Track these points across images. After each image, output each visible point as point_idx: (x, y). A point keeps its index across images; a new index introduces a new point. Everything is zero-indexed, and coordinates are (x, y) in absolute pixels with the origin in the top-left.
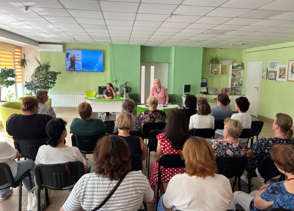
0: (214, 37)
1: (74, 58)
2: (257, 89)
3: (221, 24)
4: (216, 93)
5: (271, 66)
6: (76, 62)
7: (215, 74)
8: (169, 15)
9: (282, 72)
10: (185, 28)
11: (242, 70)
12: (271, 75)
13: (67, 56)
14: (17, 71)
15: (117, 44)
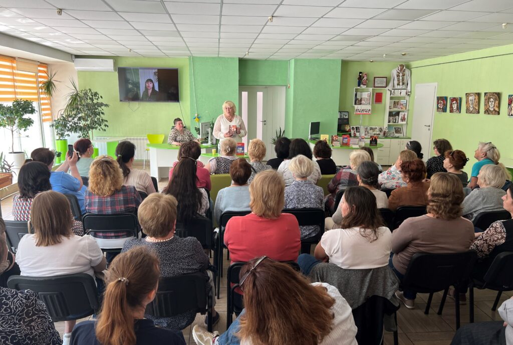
0: (351, 46)
2: (428, 128)
8: (269, 18)
10: (300, 34)
14: (43, 103)
15: (200, 57)
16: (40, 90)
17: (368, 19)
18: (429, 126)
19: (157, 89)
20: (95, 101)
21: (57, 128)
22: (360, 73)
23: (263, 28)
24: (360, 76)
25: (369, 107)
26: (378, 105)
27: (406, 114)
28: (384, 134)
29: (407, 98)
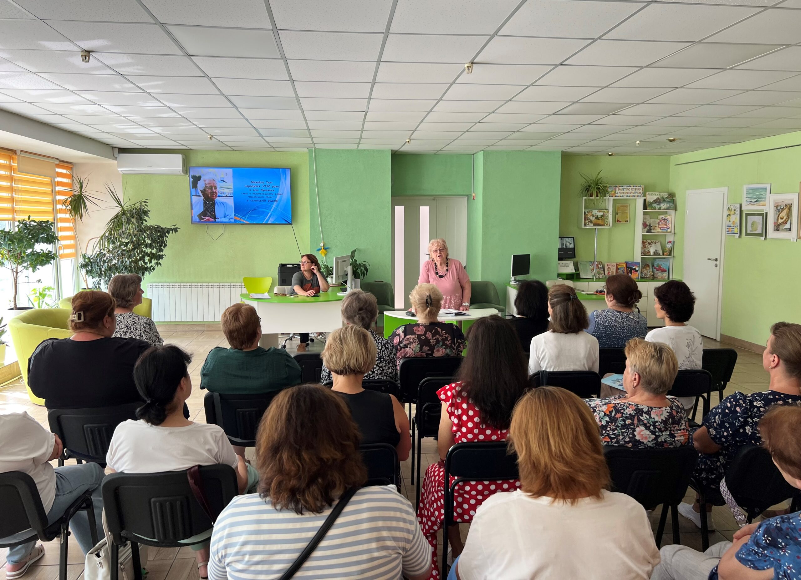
0: (589, 124)
1: (214, 190)
2: (715, 262)
3: (607, 86)
4: (601, 276)
5: (751, 198)
6: (217, 199)
7: (596, 225)
8: (466, 65)
9: (784, 214)
10: (510, 100)
11: (672, 212)
12: (753, 224)
13: (194, 185)
14: (61, 227)
15: (327, 150)
16: (59, 207)
18: (716, 260)
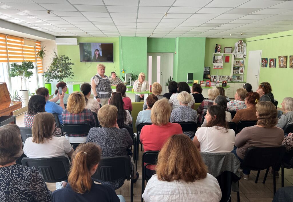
3: (212, 19)
8: (165, 14)
10: (182, 23)
14: (38, 63)
15: (125, 37)
16: (37, 56)
17: (221, 14)
18: (257, 75)
19: (101, 55)
20: (67, 62)
21: (46, 77)
22: (217, 45)
23: (161, 20)
24: (217, 47)
25: (222, 64)
26: (227, 63)
27: (243, 68)
28: (231, 79)
29: (244, 59)
